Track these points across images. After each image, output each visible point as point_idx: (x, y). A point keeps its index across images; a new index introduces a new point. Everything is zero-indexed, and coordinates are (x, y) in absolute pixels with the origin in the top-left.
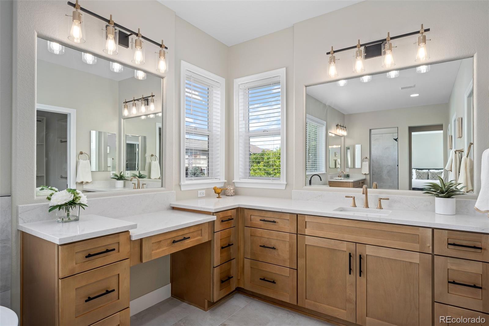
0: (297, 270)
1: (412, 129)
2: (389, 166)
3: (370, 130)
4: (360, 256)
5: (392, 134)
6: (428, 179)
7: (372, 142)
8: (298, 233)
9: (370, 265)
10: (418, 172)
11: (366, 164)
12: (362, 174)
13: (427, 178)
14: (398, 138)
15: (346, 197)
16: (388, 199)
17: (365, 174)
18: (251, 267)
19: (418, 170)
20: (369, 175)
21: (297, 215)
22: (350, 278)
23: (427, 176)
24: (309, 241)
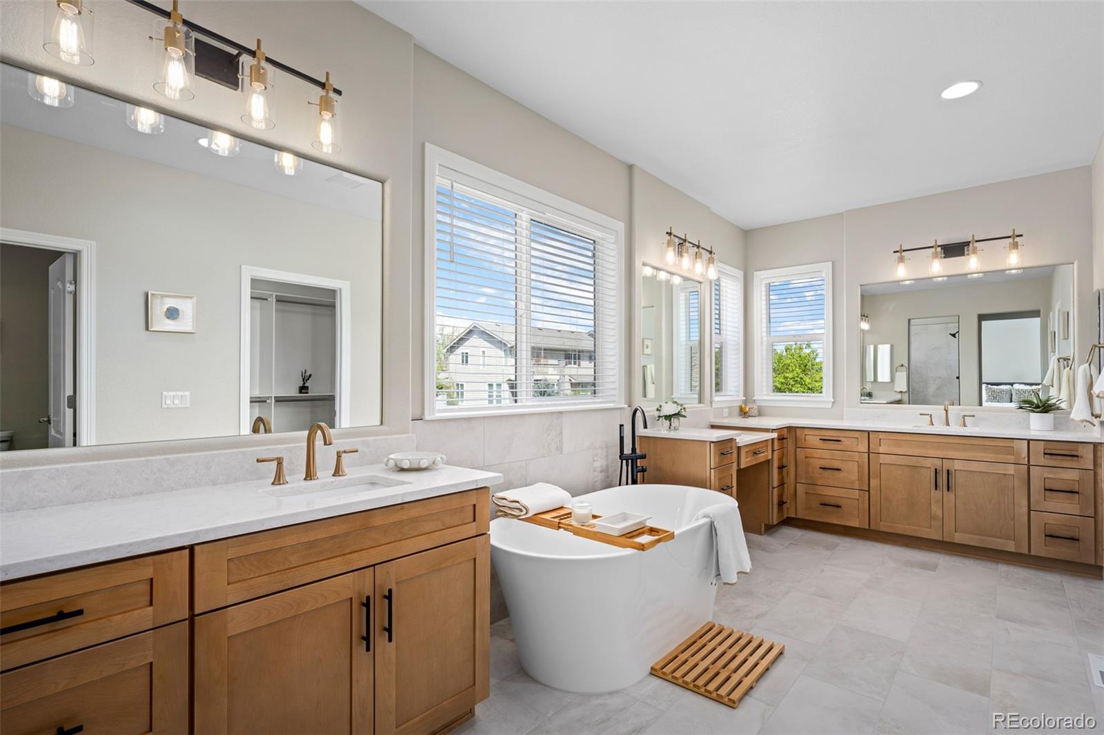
0: (869, 491)
1: (982, 318)
2: (940, 378)
3: (909, 320)
4: (948, 471)
5: (945, 325)
6: (1011, 401)
7: (912, 338)
8: (871, 451)
9: (959, 479)
10: (990, 388)
11: (902, 377)
12: (896, 391)
13: (1009, 400)
14: (958, 332)
15: (921, 414)
16: (974, 416)
17: (901, 392)
18: (806, 493)
19: (989, 386)
20: (907, 393)
21: (869, 432)
22: (935, 495)
23: (1008, 396)
24: (884, 459)
